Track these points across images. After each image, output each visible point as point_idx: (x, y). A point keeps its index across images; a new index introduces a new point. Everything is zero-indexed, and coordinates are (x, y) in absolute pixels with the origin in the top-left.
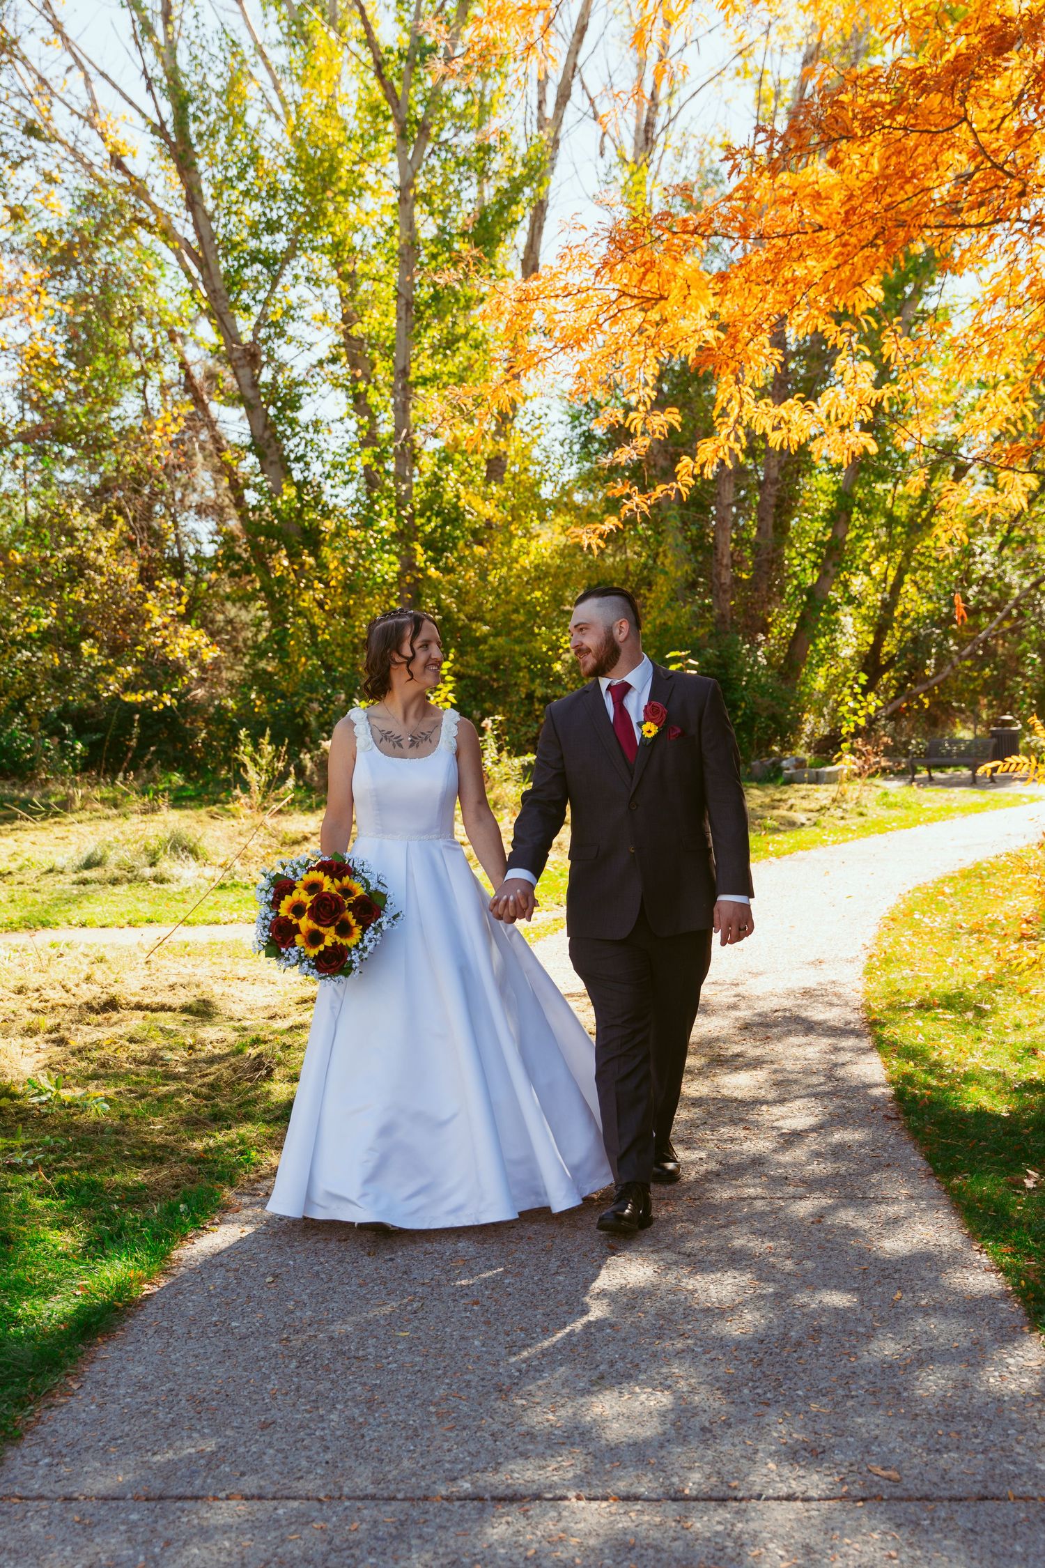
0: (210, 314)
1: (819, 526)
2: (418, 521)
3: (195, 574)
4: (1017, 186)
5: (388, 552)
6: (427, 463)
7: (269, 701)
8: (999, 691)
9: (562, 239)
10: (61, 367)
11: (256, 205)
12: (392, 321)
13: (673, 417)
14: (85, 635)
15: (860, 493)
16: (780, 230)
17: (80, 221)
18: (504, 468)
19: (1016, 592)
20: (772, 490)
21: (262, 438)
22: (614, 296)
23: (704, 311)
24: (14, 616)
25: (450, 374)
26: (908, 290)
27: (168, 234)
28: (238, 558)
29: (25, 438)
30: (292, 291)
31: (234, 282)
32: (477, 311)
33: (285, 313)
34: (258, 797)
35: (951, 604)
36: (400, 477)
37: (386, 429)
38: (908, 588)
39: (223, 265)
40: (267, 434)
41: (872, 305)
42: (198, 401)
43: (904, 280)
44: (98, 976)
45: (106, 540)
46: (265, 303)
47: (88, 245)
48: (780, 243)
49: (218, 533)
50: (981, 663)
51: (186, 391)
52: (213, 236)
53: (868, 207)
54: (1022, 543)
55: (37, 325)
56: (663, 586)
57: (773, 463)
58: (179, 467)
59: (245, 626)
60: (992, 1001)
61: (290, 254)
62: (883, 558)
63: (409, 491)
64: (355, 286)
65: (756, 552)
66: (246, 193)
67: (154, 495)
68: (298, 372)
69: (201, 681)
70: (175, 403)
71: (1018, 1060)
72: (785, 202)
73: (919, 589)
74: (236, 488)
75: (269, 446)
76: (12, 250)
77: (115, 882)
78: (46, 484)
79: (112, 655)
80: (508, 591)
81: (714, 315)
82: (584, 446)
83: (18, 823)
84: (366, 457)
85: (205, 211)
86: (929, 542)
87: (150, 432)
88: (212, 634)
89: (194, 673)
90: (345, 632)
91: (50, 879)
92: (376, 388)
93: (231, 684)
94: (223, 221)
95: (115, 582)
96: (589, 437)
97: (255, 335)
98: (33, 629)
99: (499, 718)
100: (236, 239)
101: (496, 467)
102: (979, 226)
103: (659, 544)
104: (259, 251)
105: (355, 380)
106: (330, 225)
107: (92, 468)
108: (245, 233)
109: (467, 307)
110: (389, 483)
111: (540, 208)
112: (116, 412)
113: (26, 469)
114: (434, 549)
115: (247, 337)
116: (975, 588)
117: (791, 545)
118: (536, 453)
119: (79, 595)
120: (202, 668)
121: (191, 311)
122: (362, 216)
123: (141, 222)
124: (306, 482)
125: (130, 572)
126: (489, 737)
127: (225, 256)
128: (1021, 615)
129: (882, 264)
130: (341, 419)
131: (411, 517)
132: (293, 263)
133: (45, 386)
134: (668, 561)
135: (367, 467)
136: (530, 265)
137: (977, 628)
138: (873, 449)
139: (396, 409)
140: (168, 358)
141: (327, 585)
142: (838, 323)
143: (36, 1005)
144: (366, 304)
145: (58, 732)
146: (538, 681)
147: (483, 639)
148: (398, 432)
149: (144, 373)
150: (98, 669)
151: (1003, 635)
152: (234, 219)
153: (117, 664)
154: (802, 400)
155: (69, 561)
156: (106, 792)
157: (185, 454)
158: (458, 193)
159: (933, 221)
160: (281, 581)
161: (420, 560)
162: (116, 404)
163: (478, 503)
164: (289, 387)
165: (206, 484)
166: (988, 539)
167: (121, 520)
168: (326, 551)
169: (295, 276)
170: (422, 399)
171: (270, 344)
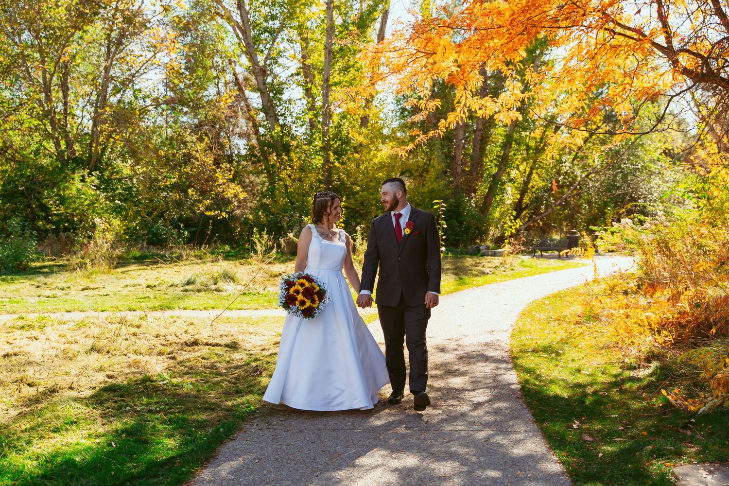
0: (246, 53)
1: (498, 149)
2: (331, 143)
3: (238, 162)
4: (582, 12)
5: (319, 155)
6: (336, 118)
7: (267, 216)
8: (571, 220)
9: (393, 28)
10: (183, 73)
11: (267, 8)
12: (323, 59)
13: (438, 103)
14: (190, 186)
15: (516, 136)
16: (484, 27)
17: (193, 12)
18: (368, 121)
19: (579, 179)
20: (479, 134)
21: (266, 106)
22: (414, 52)
23: (452, 59)
24: (160, 178)
25: (347, 81)
26: (538, 52)
27: (229, 19)
28: (255, 156)
29: (167, 103)
30: (281, 45)
31: (257, 40)
32: (358, 56)
33: (278, 54)
34: (260, 257)
35: (551, 183)
36: (324, 124)
37: (319, 104)
38: (535, 176)
39: (252, 33)
40: (269, 104)
41: (521, 59)
42: (240, 90)
43: (536, 48)
44: (190, 331)
45: (200, 147)
46: (270, 49)
47: (196, 23)
48: (484, 32)
49: (247, 145)
50: (564, 208)
51: (236, 85)
52: (249, 21)
53: (520, 18)
54: (582, 158)
55: (173, 55)
56: (432, 173)
57: (480, 122)
58: (232, 117)
59: (258, 184)
60: (563, 349)
61: (280, 29)
62: (525, 163)
63: (328, 130)
64: (307, 43)
65: (472, 159)
67: (221, 128)
68: (283, 79)
69: (239, 207)
70: (230, 90)
71: (573, 374)
72: (486, 15)
73: (539, 176)
74: (256, 126)
75: (270, 110)
76: (164, 24)
77: (199, 291)
78: (175, 122)
79: (201, 195)
80: (368, 173)
81: (456, 61)
82: (402, 113)
83: (159, 265)
84: (310, 115)
85: (245, 10)
86: (544, 157)
87: (220, 102)
88: (243, 187)
89: (236, 203)
90: (299, 188)
91: (172, 289)
92: (316, 87)
93: (251, 208)
94: (253, 14)
95: (203, 164)
96: (404, 110)
97: (265, 63)
98: (168, 183)
99: (363, 226)
100: (258, 22)
101: (365, 120)
102: (566, 28)
103: (432, 155)
104: (268, 28)
105: (306, 82)
106: (297, 18)
107: (195, 116)
108: (262, 20)
109: (354, 54)
110: (320, 126)
111: (386, 14)
112: (206, 93)
113: (167, 116)
114: (338, 155)
115: (262, 63)
116: (562, 177)
117: (487, 157)
118: (381, 115)
119: (188, 169)
120: (239, 202)
121: (238, 52)
122: (312, 15)
123: (218, 14)
124: (285, 125)
125: (210, 160)
126: (359, 233)
127: (253, 29)
128: (581, 188)
129: (525, 42)
130: (300, 99)
131: (329, 141)
132: (282, 33)
133: (176, 81)
134: (435, 162)
135: (310, 119)
136: (381, 37)
137: (562, 193)
138: (520, 118)
139: (323, 95)
140: (228, 71)
141: (292, 168)
142: (507, 66)
143: (164, 342)
144: (312, 51)
145: (177, 227)
147: (357, 193)
148: (324, 105)
149: (218, 77)
150: (195, 201)
151: (573, 197)
152: (257, 14)
153: (203, 199)
154: (492, 97)
155: (184, 155)
156: (197, 252)
157: (234, 112)
158: (352, 6)
159: (547, 25)
160: (273, 166)
161: (332, 159)
162: (206, 90)
163: (356, 136)
164: (279, 85)
165: (243, 124)
166: (568, 156)
167: (206, 139)
168: (292, 154)
169: (282, 39)
170: (334, 91)
171: (271, 67)
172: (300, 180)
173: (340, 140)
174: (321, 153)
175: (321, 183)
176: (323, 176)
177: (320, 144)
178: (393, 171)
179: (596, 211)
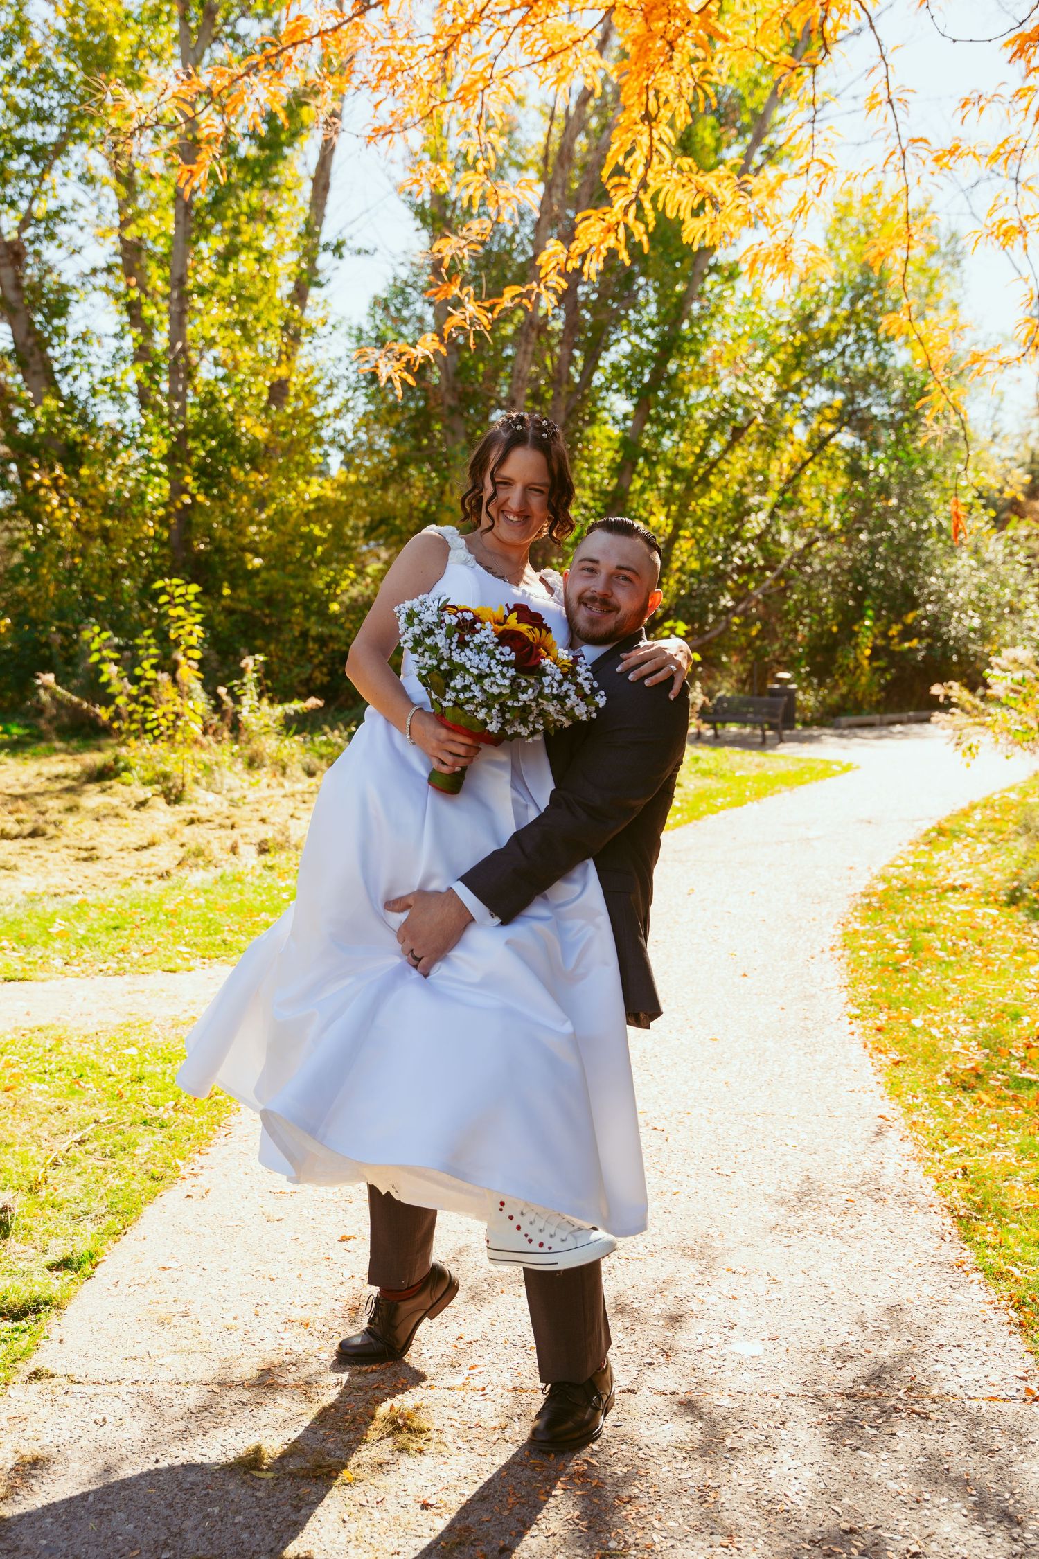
1: (604, 475)
2: (191, 444)
6: (202, 382)
11: (26, 93)
12: (170, 227)
15: (647, 443)
18: (285, 395)
21: (24, 345)
33: (53, 211)
36: (173, 396)
37: (161, 340)
40: (30, 341)
46: (32, 200)
61: (60, 149)
63: (183, 411)
64: (133, 191)
66: (12, 75)
68: (69, 278)
75: (32, 355)
80: (282, 523)
84: (139, 371)
92: (152, 300)
97: (19, 234)
99: (261, 658)
101: (279, 391)
104: (26, 141)
105: (127, 287)
108: (10, 119)
110: (161, 400)
114: (209, 476)
115: (12, 234)
124: (72, 397)
126: (250, 677)
130: (115, 334)
131: (183, 436)
132: (63, 157)
135: (139, 382)
136: (321, 185)
139: (171, 322)
141: (84, 503)
146: (313, 619)
147: (256, 572)
148: (172, 346)
161: (192, 485)
164: (57, 291)
168: (84, 467)
169: (66, 173)
170: (199, 311)
171: (37, 246)
172: (106, 536)
173: (213, 438)
174: (163, 468)
175: (163, 544)
176: (168, 527)
177: (162, 446)
178: (347, 520)
179: (835, 629)
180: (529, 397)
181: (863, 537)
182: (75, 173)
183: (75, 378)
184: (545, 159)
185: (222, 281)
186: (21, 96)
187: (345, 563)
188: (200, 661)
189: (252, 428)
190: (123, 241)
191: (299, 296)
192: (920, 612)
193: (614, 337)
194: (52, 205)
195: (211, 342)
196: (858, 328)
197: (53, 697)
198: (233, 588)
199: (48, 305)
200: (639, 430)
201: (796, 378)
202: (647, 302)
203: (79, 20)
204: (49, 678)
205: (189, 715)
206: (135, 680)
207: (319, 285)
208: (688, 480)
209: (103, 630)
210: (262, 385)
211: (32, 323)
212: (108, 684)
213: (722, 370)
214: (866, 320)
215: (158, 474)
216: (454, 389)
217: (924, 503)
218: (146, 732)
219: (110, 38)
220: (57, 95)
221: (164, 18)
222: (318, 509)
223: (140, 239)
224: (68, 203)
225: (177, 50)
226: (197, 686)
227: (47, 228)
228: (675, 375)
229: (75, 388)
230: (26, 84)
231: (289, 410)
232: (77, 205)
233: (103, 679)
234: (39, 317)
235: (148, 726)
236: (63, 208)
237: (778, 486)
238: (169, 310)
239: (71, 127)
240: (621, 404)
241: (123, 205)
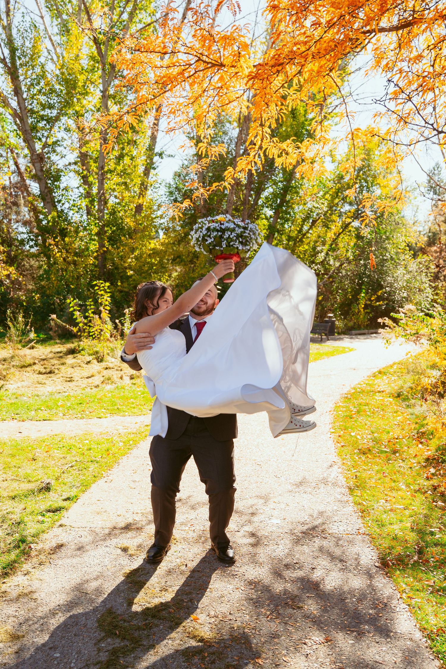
2: (106, 229)
6: (110, 206)
7: (41, 298)
11: (45, 98)
12: (98, 147)
15: (279, 227)
18: (142, 209)
21: (44, 192)
27: (8, 108)
31: (34, 127)
36: (100, 210)
37: (95, 191)
39: (30, 121)
40: (46, 191)
42: (22, 178)
51: (18, 175)
52: (26, 108)
59: (38, 268)
61: (57, 119)
63: (103, 216)
66: (40, 91)
68: (60, 166)
74: (36, 214)
75: (47, 196)
84: (87, 202)
85: (22, 97)
92: (91, 174)
94: (30, 102)
97: (42, 150)
100: (36, 110)
101: (139, 208)
104: (45, 116)
105: (82, 170)
106: (74, 106)
108: (39, 108)
110: (95, 212)
114: (113, 240)
115: (39, 151)
116: (319, 266)
124: (62, 211)
126: (127, 316)
127: (31, 116)
130: (78, 187)
131: (104, 226)
132: (59, 122)
135: (87, 206)
139: (99, 183)
147: (131, 276)
148: (99, 192)
161: (107, 244)
164: (56, 172)
165: (25, 212)
169: (59, 127)
170: (109, 179)
171: (49, 155)
172: (75, 263)
173: (114, 227)
174: (96, 238)
175: (96, 266)
176: (98, 260)
177: (95, 230)
178: (165, 257)
179: (350, 297)
180: (234, 210)
181: (362, 262)
182: (63, 128)
183: (63, 204)
184: (240, 119)
185: (118, 167)
186: (43, 99)
187: (164, 273)
188: (109, 311)
189: (129, 222)
190: (80, 152)
191: (147, 173)
192: (384, 290)
193: (267, 186)
194: (55, 139)
195: (114, 190)
196: (360, 182)
197: (56, 324)
198: (122, 283)
199: (53, 176)
200: (275, 221)
201: (337, 201)
202: (279, 173)
203: (64, 70)
204: (54, 316)
205: (105, 330)
206: (86, 317)
207: (154, 169)
208: (295, 240)
209: (74, 299)
210: (133, 206)
211: (47, 183)
212: (76, 319)
213: (308, 199)
214: (363, 178)
215: (94, 240)
216: (205, 207)
217: (386, 249)
218: (90, 336)
219: (76, 77)
220: (56, 98)
221: (96, 69)
222: (154, 253)
223: (87, 152)
224: (60, 139)
225: (101, 81)
226: (108, 319)
227: (52, 148)
228: (289, 201)
229: (63, 208)
230: (45, 94)
231: (143, 215)
232: (63, 139)
233: (75, 317)
234: (50, 182)
235: (91, 334)
236: (58, 141)
237: (330, 243)
238: (98, 178)
239: (61, 110)
240: (269, 212)
241: (80, 139)
